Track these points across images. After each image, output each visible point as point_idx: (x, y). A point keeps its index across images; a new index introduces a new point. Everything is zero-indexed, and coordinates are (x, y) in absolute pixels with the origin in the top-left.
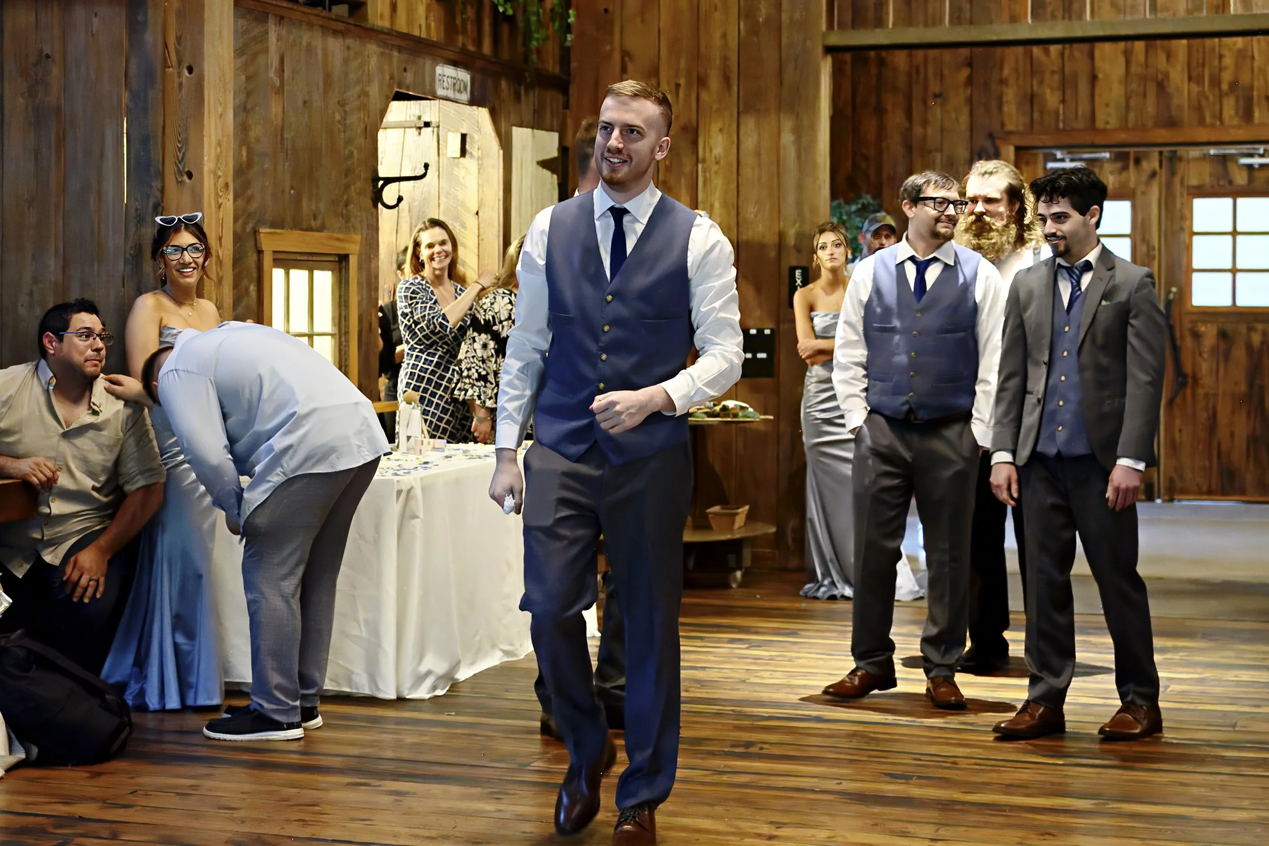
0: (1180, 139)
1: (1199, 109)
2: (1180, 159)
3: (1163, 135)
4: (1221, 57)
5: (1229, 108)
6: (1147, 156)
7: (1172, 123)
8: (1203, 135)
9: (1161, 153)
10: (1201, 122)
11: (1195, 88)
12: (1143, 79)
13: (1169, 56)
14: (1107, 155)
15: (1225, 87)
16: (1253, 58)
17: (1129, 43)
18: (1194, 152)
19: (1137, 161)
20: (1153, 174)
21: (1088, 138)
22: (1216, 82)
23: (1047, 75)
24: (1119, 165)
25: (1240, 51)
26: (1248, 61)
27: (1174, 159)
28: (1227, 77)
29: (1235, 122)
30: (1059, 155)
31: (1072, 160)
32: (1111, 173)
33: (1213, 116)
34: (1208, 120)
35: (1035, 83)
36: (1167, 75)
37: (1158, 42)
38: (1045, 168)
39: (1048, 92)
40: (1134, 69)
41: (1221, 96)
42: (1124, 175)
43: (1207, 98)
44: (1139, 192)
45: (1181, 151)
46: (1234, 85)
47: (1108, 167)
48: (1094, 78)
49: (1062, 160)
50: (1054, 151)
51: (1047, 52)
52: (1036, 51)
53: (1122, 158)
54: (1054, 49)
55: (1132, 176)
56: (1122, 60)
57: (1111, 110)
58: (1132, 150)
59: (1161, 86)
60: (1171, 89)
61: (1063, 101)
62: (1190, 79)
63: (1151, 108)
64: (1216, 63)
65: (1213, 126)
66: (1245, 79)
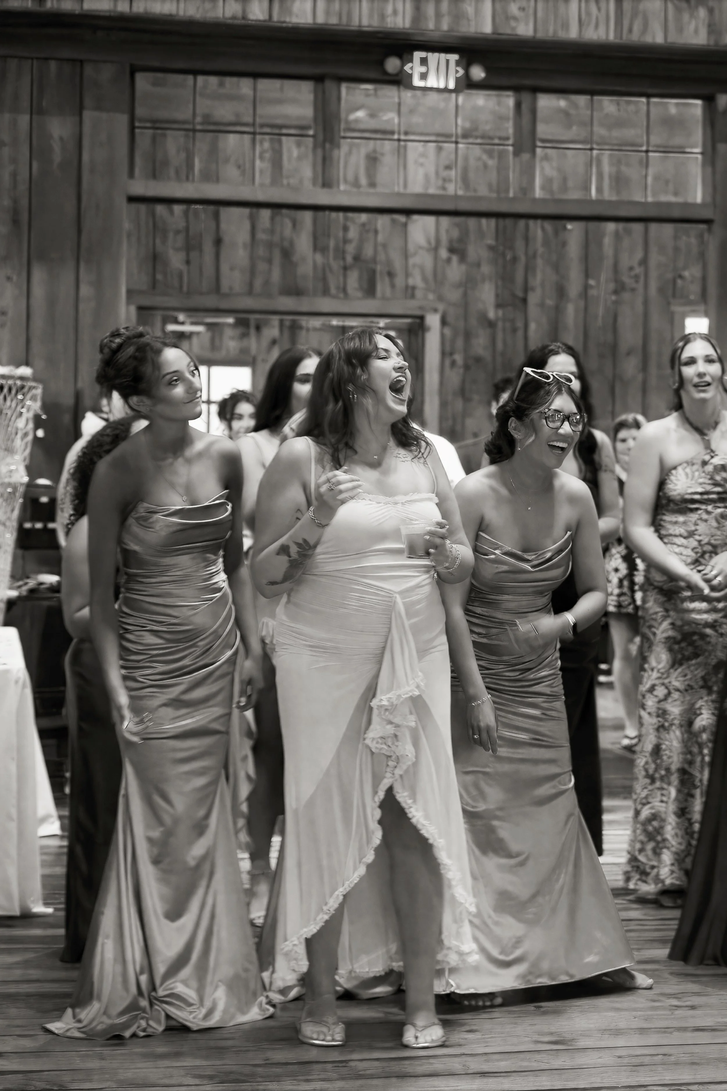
0: (304, 309)
1: (324, 279)
2: (301, 328)
3: (287, 303)
4: (346, 229)
5: (353, 279)
6: (267, 323)
7: (297, 292)
8: (326, 304)
9: (281, 322)
10: (326, 292)
11: (319, 258)
12: (270, 245)
13: (294, 224)
14: (231, 320)
15: (349, 259)
16: (376, 232)
17: (254, 210)
18: (316, 322)
19: (258, 328)
20: (274, 342)
21: (211, 301)
22: (340, 253)
23: (171, 235)
24: (239, 331)
25: (363, 225)
26: (371, 235)
27: (294, 328)
28: (351, 249)
29: (359, 294)
30: (181, 317)
31: (193, 323)
32: (232, 338)
33: (338, 288)
34: (333, 291)
35: (158, 241)
36: (292, 243)
37: (284, 211)
38: (163, 330)
39: (171, 252)
40: (261, 236)
41: (345, 268)
42: (245, 342)
43: (331, 270)
44: (259, 359)
45: (304, 321)
46: (357, 258)
47: (229, 332)
48: (218, 242)
49: (183, 323)
50: (175, 314)
51: (172, 212)
52: (160, 209)
53: (242, 323)
54: (178, 209)
55: (253, 343)
56: (247, 225)
57: (237, 274)
58: (253, 317)
59: (287, 254)
60: (295, 258)
61: (188, 262)
62: (315, 248)
63: (276, 275)
64: (341, 234)
65: (335, 297)
66: (368, 252)
